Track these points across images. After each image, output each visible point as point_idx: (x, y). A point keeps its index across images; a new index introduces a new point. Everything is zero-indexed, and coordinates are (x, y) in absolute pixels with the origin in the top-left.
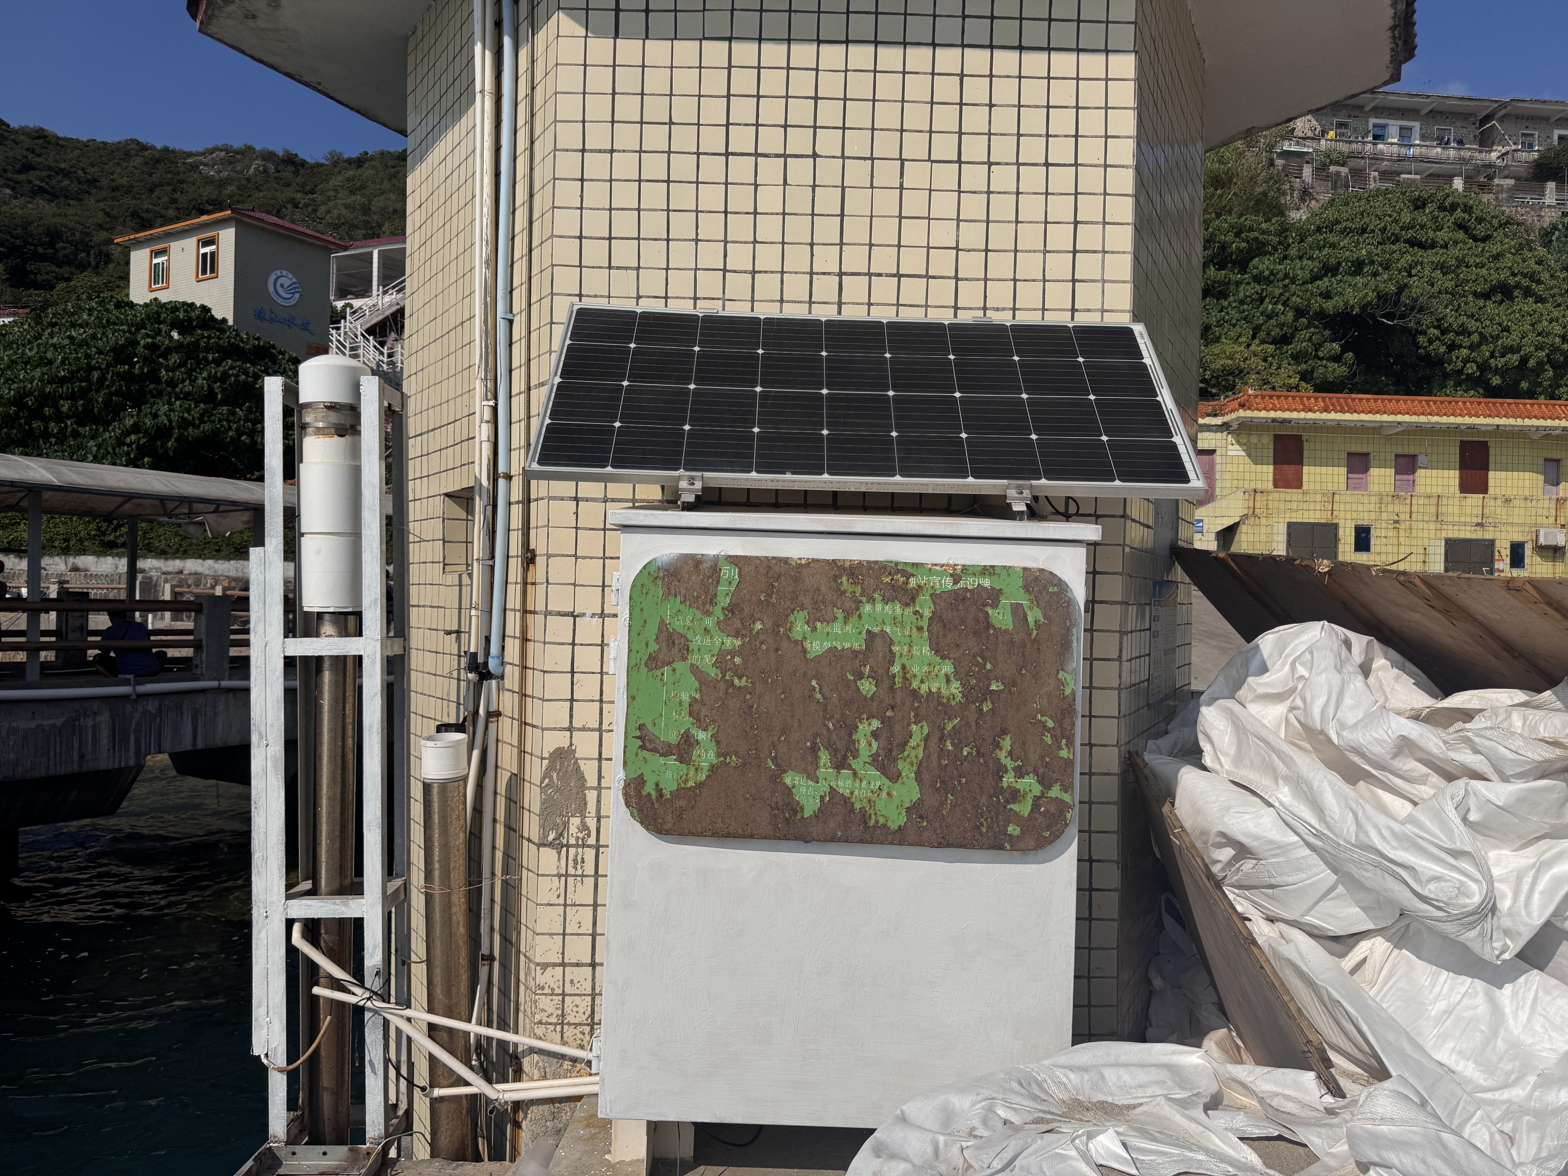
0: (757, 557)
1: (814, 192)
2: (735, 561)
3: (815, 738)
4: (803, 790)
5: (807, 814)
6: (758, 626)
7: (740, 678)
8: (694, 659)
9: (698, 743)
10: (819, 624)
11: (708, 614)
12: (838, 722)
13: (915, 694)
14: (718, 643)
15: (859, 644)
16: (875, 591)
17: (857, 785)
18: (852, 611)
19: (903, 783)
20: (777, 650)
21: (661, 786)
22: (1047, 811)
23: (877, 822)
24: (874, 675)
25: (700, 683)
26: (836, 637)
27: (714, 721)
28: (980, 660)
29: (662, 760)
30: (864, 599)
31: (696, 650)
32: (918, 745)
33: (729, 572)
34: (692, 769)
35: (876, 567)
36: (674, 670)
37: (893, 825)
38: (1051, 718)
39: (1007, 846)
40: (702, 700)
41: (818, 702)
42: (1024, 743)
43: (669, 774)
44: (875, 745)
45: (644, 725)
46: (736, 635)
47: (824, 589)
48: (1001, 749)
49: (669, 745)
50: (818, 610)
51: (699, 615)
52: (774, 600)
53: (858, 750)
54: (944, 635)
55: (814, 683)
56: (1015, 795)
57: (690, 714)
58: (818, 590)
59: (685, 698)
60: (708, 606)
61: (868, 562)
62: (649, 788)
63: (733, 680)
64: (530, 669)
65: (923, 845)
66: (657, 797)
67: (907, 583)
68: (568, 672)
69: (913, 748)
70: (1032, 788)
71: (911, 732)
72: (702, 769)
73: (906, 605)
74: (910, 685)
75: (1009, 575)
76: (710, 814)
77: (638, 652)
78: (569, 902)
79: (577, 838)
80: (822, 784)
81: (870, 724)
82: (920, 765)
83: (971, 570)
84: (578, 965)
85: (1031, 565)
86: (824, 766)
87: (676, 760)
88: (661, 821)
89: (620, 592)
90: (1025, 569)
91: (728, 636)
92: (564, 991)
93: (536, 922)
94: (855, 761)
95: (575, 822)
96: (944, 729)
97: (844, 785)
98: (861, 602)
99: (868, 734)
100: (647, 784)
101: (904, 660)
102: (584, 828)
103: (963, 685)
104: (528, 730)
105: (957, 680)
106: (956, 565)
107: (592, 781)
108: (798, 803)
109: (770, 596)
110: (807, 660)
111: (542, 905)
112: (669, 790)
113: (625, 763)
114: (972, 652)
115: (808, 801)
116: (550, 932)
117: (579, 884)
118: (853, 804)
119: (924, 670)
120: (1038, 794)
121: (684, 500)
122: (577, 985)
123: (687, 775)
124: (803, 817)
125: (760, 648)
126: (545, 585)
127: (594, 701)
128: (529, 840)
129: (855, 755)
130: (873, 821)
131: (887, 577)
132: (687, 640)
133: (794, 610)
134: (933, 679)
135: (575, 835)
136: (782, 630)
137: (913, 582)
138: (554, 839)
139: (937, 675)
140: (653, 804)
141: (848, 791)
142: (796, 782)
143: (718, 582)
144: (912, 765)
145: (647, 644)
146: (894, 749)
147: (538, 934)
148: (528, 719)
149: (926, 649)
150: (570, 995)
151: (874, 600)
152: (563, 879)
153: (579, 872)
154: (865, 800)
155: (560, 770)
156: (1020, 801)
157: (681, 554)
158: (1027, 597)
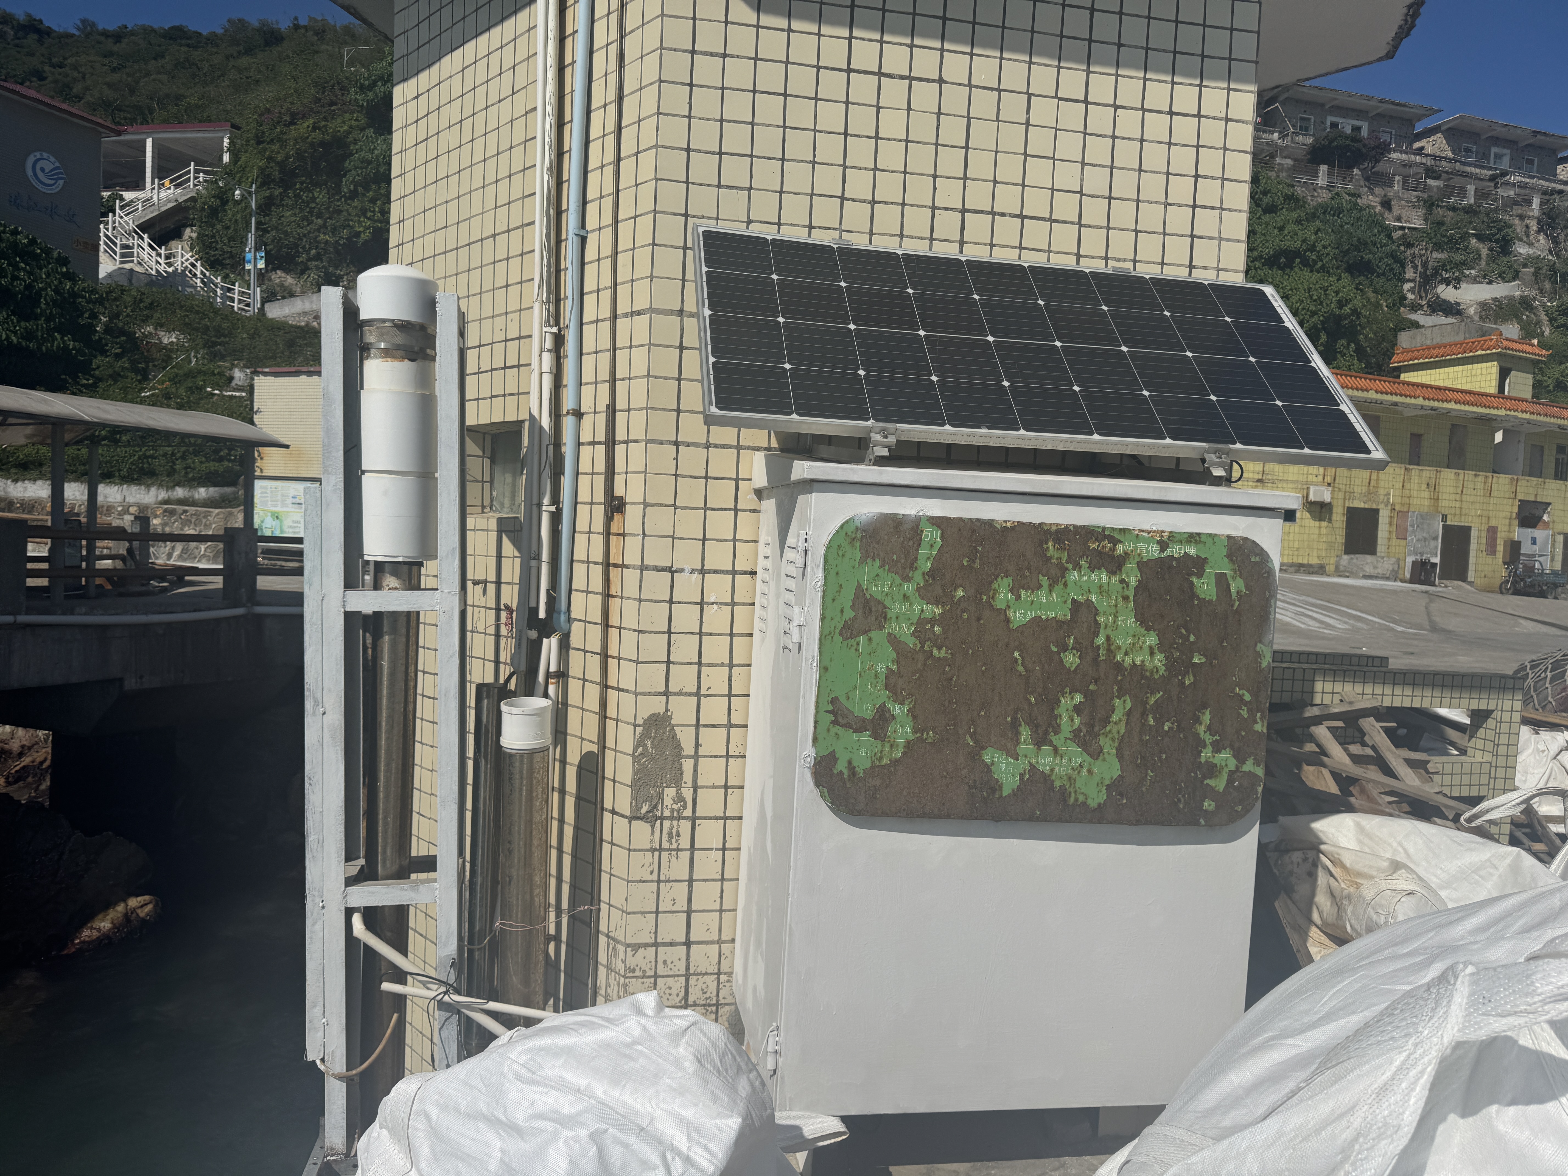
0: (961, 519)
1: (938, 120)
2: (937, 522)
3: (1016, 713)
4: (1002, 767)
5: (1006, 792)
6: (960, 593)
7: (940, 649)
8: (891, 627)
9: (893, 717)
10: (1023, 592)
11: (907, 579)
12: (1041, 696)
13: (1119, 666)
14: (917, 611)
15: (1063, 614)
16: (1081, 557)
17: (1058, 762)
18: (1058, 578)
19: (1104, 760)
20: (979, 619)
21: (855, 764)
22: (1240, 785)
23: (1076, 800)
24: (1077, 647)
25: (898, 654)
26: (1041, 606)
27: (911, 695)
28: (1183, 631)
29: (855, 737)
30: (1070, 566)
31: (894, 619)
32: (1120, 720)
33: (931, 534)
34: (887, 746)
35: (1083, 532)
36: (870, 639)
37: (1093, 803)
38: (1248, 691)
39: (1202, 822)
40: (899, 672)
41: (1020, 675)
42: (1222, 718)
43: (863, 751)
44: (1077, 720)
45: (837, 698)
46: (937, 603)
47: (1029, 555)
48: (1201, 724)
49: (864, 720)
50: (1024, 577)
51: (898, 580)
52: (977, 566)
53: (1059, 726)
54: (1149, 605)
55: (1016, 654)
56: (1212, 770)
57: (886, 687)
58: (1024, 556)
59: (881, 669)
60: (907, 570)
61: (1075, 526)
62: (841, 766)
63: (932, 651)
64: (615, 627)
65: (1122, 823)
66: (849, 776)
67: (1114, 549)
68: (665, 632)
69: (1116, 723)
70: (1228, 763)
71: (1113, 706)
72: (898, 746)
73: (1112, 573)
74: (1114, 657)
75: (1214, 543)
76: (905, 793)
77: (832, 619)
78: (662, 878)
79: (672, 810)
80: (1022, 760)
81: (1072, 698)
82: (1121, 740)
83: (1178, 537)
84: (671, 944)
85: (1233, 533)
86: (1025, 742)
87: (870, 736)
88: (853, 801)
89: (809, 553)
90: (1229, 537)
91: (928, 603)
92: (656, 973)
93: (626, 900)
94: (1057, 737)
95: (670, 792)
96: (1147, 703)
97: (1045, 761)
98: (1067, 569)
99: (1071, 708)
100: (839, 762)
101: (1109, 632)
102: (680, 799)
103: (1166, 658)
104: (612, 694)
105: (1161, 652)
106: (1163, 532)
107: (688, 748)
108: (997, 781)
109: (974, 562)
110: (1010, 630)
111: (633, 882)
112: (862, 768)
113: (815, 740)
114: (1176, 623)
115: (1007, 779)
116: (642, 910)
117: (674, 859)
118: (1053, 781)
119: (1128, 642)
120: (1233, 768)
121: (877, 454)
122: (670, 966)
123: (881, 752)
124: (1001, 796)
125: (961, 616)
126: (641, 537)
127: (691, 663)
128: (614, 812)
129: (1057, 730)
130: (1072, 800)
131: (1094, 543)
132: (885, 607)
133: (997, 576)
134: (1137, 651)
135: (669, 807)
136: (984, 597)
137: (1120, 549)
138: (647, 812)
139: (1141, 647)
140: (844, 783)
141: (1048, 768)
142: (996, 759)
143: (919, 545)
144: (1114, 741)
145: (842, 611)
146: (1096, 724)
147: (629, 913)
148: (612, 681)
149: (1131, 620)
150: (663, 977)
151: (1080, 567)
152: (656, 853)
153: (674, 846)
154: (1065, 778)
155: (655, 738)
156: (1217, 776)
157: (881, 514)
158: (1231, 566)
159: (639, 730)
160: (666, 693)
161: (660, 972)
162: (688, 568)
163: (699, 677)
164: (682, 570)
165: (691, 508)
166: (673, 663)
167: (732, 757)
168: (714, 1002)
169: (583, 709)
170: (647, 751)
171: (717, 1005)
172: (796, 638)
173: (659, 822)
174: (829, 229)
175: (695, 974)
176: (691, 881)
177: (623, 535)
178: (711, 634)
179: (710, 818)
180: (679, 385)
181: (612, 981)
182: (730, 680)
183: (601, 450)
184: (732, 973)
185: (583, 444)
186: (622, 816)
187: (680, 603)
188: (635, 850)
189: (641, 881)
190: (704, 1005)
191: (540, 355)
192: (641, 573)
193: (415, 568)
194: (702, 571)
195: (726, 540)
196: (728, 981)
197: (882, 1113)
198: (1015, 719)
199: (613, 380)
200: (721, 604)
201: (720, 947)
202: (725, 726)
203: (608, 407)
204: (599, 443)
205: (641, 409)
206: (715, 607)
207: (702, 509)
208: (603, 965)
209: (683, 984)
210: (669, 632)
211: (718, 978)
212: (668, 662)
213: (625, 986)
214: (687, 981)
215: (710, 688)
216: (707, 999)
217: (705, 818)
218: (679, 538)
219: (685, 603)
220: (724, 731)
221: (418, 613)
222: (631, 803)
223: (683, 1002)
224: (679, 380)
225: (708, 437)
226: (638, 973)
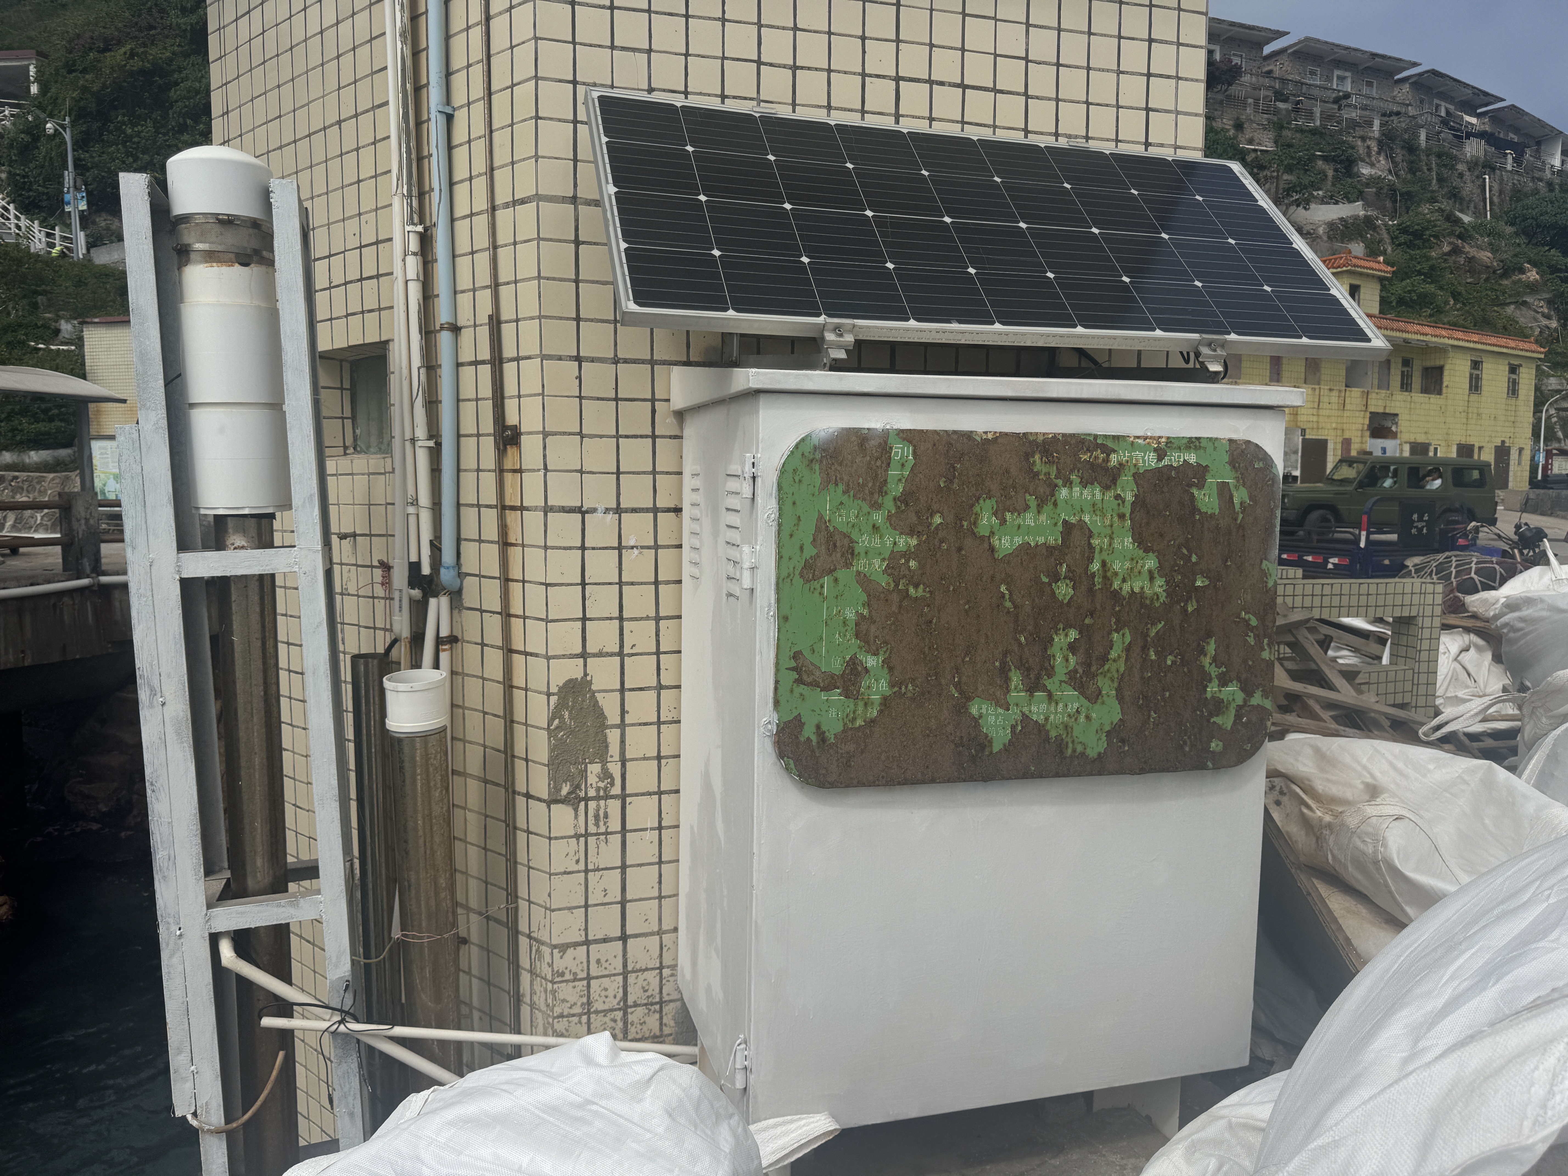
0: (935, 432)
2: (907, 436)
3: (1005, 656)
4: (991, 719)
5: (997, 747)
6: (938, 520)
7: (916, 586)
8: (860, 565)
9: (867, 670)
10: (1008, 516)
11: (876, 506)
12: (1031, 634)
13: (1116, 595)
14: (889, 543)
15: (1053, 539)
16: (1072, 471)
17: (1052, 709)
18: (1047, 497)
19: (1103, 703)
20: (960, 549)
21: (824, 728)
22: (1249, 721)
23: (1074, 750)
24: (1071, 576)
25: (869, 596)
26: (1029, 530)
27: (886, 643)
28: (1185, 551)
29: (823, 696)
30: (1060, 482)
31: (863, 554)
32: (1119, 657)
33: (901, 451)
34: (861, 704)
35: (1073, 441)
36: (836, 580)
37: (1092, 753)
38: (1255, 615)
39: (1210, 764)
40: (871, 617)
41: (1008, 612)
42: (1228, 647)
43: (833, 713)
44: (1072, 660)
45: (800, 652)
46: (911, 532)
47: (1014, 471)
48: (1205, 655)
49: (832, 676)
50: (1008, 497)
51: (866, 508)
52: (955, 486)
53: (1053, 668)
54: (1148, 524)
55: (1003, 588)
56: (1219, 706)
57: (857, 636)
58: (1008, 472)
59: (851, 615)
60: (876, 496)
61: (1064, 435)
62: (809, 732)
63: (908, 590)
64: (517, 581)
65: (1125, 773)
66: (818, 743)
67: (1107, 460)
68: (577, 584)
69: (1114, 661)
70: (1236, 697)
71: (1111, 641)
72: (872, 703)
73: (1106, 488)
74: (1111, 585)
75: (1215, 448)
76: (883, 758)
77: (790, 559)
78: (591, 867)
79: (598, 789)
80: (1013, 711)
81: (1066, 635)
82: (1121, 679)
83: (1176, 443)
84: (605, 940)
85: (1234, 436)
86: (1016, 689)
87: (840, 695)
88: (824, 772)
89: (759, 481)
90: (1231, 441)
91: (901, 533)
92: (588, 974)
93: (549, 895)
94: (1051, 680)
95: (594, 769)
96: (1148, 635)
97: (1038, 710)
98: (1056, 486)
99: (1065, 647)
100: (805, 727)
101: (1105, 556)
102: (606, 775)
103: (1167, 582)
104: (518, 659)
105: (1161, 577)
106: (1160, 437)
107: (613, 717)
108: (986, 736)
109: (952, 482)
110: (995, 560)
111: (556, 874)
112: (833, 732)
113: (777, 703)
114: (1177, 542)
115: (997, 733)
116: (569, 905)
117: (603, 845)
118: (1048, 731)
119: (1126, 567)
120: (1241, 703)
121: (832, 356)
122: (605, 965)
123: (854, 712)
124: (991, 753)
125: (939, 548)
126: (542, 473)
127: (611, 619)
128: (528, 796)
129: (1050, 674)
130: (1070, 751)
131: (1085, 453)
132: (852, 541)
133: (979, 498)
134: (1136, 576)
135: (594, 785)
136: (965, 524)
137: (1114, 459)
138: (569, 793)
139: (1140, 572)
140: (813, 751)
141: (1042, 717)
142: (984, 711)
143: (889, 464)
144: (1113, 681)
145: (802, 548)
146: (1094, 663)
147: (554, 910)
148: (518, 645)
149: (1128, 541)
150: (597, 978)
151: (1071, 483)
152: (582, 840)
153: (602, 829)
154: (1061, 727)
155: (573, 707)
156: (1224, 713)
157: (843, 429)
158: (1233, 474)
159: (554, 699)
160: (584, 655)
161: (593, 973)
162: (601, 507)
163: (621, 634)
164: (593, 510)
165: (601, 437)
166: (590, 619)
167: (664, 723)
168: (657, 999)
169: (484, 679)
170: (565, 723)
171: (661, 1003)
172: (747, 583)
173: (583, 803)
174: (745, 98)
175: (633, 971)
176: (624, 867)
177: (520, 471)
178: (632, 584)
179: (643, 794)
180: (577, 288)
181: (537, 987)
182: (657, 635)
183: (485, 371)
184: (676, 965)
185: (462, 364)
186: (539, 800)
187: (593, 549)
188: (556, 838)
189: (565, 873)
190: (646, 1005)
191: (404, 260)
192: (546, 515)
193: (264, 521)
194: (618, 510)
195: (644, 473)
196: (672, 975)
197: (870, 1123)
198: (1004, 663)
199: (495, 285)
200: (643, 547)
201: (661, 938)
202: (654, 688)
203: (490, 317)
204: (483, 362)
205: (532, 318)
206: (636, 551)
207: (614, 437)
208: (525, 970)
209: (621, 984)
210: (583, 584)
211: (661, 974)
212: (584, 619)
213: (554, 992)
214: (625, 979)
215: (634, 645)
216: (648, 997)
217: (637, 795)
218: (588, 473)
219: (600, 549)
220: (653, 694)
221: (273, 576)
222: (549, 784)
223: (622, 1004)
224: (577, 281)
225: (616, 350)
226: (568, 976)
